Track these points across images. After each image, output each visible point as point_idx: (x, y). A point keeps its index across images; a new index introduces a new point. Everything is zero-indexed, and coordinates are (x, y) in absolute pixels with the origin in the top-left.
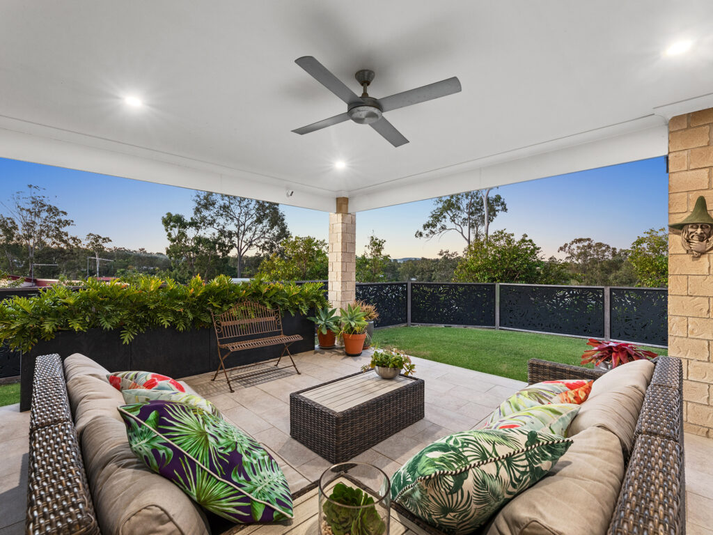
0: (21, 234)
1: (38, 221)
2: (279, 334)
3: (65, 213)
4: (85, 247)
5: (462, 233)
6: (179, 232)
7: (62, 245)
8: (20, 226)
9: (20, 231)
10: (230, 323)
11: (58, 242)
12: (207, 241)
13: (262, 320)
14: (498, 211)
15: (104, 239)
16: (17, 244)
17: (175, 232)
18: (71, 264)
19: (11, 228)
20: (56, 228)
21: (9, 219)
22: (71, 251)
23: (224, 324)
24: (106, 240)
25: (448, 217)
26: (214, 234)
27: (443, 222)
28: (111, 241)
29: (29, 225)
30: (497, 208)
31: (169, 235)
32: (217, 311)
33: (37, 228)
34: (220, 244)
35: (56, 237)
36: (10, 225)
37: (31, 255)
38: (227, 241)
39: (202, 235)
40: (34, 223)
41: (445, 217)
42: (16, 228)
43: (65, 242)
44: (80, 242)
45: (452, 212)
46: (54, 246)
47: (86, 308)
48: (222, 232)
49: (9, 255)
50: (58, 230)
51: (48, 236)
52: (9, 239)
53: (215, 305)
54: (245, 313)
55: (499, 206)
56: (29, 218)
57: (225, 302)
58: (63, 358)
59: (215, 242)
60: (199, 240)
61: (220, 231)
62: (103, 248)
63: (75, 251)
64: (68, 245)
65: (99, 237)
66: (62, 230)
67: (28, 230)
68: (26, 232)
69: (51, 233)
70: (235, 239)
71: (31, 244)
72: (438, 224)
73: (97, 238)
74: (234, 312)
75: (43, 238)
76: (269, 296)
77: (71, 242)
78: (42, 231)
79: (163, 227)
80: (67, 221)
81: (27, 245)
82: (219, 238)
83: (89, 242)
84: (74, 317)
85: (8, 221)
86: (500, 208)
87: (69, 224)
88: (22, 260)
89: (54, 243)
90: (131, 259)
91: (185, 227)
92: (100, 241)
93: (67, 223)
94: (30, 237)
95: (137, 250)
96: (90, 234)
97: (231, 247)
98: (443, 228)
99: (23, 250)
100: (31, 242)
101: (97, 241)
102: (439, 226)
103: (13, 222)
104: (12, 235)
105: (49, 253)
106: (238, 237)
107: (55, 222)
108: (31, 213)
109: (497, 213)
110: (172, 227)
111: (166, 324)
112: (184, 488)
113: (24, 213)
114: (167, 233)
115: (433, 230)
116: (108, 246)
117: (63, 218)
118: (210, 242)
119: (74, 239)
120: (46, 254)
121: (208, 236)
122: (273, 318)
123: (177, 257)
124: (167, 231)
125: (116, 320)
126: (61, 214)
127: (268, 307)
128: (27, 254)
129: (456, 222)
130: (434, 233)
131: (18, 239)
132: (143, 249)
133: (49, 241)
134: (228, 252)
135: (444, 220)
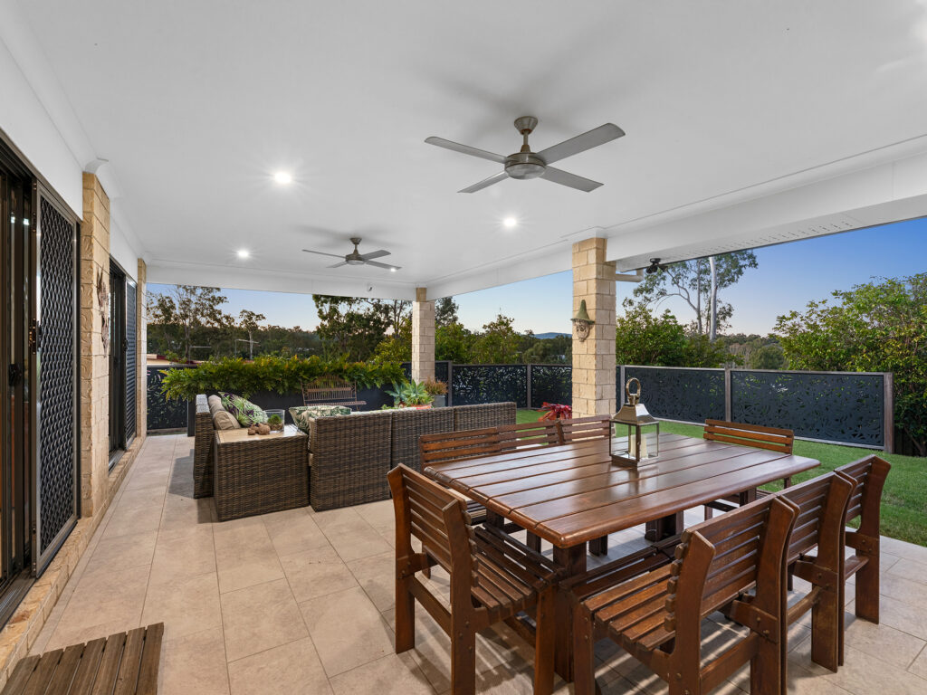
0: (178, 313)
1: (194, 299)
2: (354, 400)
3: (218, 289)
4: (238, 326)
5: (688, 300)
6: (331, 308)
7: (216, 325)
8: (177, 305)
9: (177, 311)
10: (314, 390)
11: (212, 321)
12: (360, 316)
13: (340, 389)
14: (745, 266)
15: (258, 316)
16: (174, 324)
17: (326, 308)
18: (224, 345)
19: (169, 307)
20: (210, 306)
21: (167, 298)
22: (225, 330)
23: (309, 390)
24: (260, 317)
25: (669, 279)
26: (369, 310)
27: (661, 286)
28: (264, 318)
29: (186, 304)
30: (742, 263)
31: (320, 312)
32: (306, 381)
33: (193, 307)
34: (374, 321)
35: (210, 316)
36: (168, 305)
37: (187, 336)
38: (383, 318)
39: (356, 310)
40: (189, 301)
41: (664, 278)
42: (173, 307)
43: (219, 321)
44: (233, 321)
45: (674, 271)
46: (209, 325)
47: (223, 376)
48: (377, 307)
49: (167, 336)
50: (212, 308)
51: (203, 315)
52: (168, 319)
53: (304, 377)
54: (326, 384)
55: (745, 259)
56: (185, 296)
57: (312, 375)
58: (208, 397)
59: (369, 318)
60: (351, 317)
61: (374, 306)
62: (257, 327)
63: (228, 331)
64: (222, 324)
65: (253, 314)
66: (216, 307)
67: (184, 309)
68: (182, 311)
69: (205, 311)
70: (391, 314)
71: (187, 324)
72: (655, 289)
73: (251, 315)
74: (318, 383)
75: (198, 317)
76: (348, 372)
77: (224, 321)
78: (197, 310)
79: (313, 303)
80: (220, 298)
81: (184, 325)
82: (374, 314)
83: (242, 320)
84: (216, 381)
85: (167, 300)
86: (747, 262)
87: (222, 301)
88: (179, 341)
89: (208, 322)
90: (285, 339)
91: (337, 302)
92: (254, 318)
93: (221, 300)
94: (187, 316)
95: (292, 328)
96: (244, 311)
97: (388, 325)
98: (663, 293)
99: (180, 331)
100: (187, 322)
101: (251, 319)
102: (656, 291)
103: (171, 301)
104: (170, 315)
105: (204, 334)
106: (395, 312)
107: (209, 300)
108: (187, 290)
109: (743, 269)
110: (322, 302)
111: (270, 389)
112: (235, 415)
113: (181, 290)
114: (318, 310)
115: (648, 296)
116: (262, 324)
117: (217, 294)
118: (363, 319)
119: (227, 318)
120: (202, 335)
121: (361, 312)
122: (349, 389)
123: (329, 337)
124: (318, 307)
125: (239, 384)
126: (215, 290)
127: (346, 380)
128: (183, 335)
129: (680, 284)
130: (649, 300)
131: (176, 319)
132: (298, 327)
133: (203, 320)
134: (384, 330)
135: (662, 281)
